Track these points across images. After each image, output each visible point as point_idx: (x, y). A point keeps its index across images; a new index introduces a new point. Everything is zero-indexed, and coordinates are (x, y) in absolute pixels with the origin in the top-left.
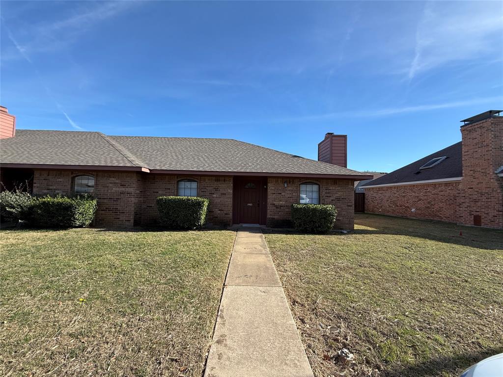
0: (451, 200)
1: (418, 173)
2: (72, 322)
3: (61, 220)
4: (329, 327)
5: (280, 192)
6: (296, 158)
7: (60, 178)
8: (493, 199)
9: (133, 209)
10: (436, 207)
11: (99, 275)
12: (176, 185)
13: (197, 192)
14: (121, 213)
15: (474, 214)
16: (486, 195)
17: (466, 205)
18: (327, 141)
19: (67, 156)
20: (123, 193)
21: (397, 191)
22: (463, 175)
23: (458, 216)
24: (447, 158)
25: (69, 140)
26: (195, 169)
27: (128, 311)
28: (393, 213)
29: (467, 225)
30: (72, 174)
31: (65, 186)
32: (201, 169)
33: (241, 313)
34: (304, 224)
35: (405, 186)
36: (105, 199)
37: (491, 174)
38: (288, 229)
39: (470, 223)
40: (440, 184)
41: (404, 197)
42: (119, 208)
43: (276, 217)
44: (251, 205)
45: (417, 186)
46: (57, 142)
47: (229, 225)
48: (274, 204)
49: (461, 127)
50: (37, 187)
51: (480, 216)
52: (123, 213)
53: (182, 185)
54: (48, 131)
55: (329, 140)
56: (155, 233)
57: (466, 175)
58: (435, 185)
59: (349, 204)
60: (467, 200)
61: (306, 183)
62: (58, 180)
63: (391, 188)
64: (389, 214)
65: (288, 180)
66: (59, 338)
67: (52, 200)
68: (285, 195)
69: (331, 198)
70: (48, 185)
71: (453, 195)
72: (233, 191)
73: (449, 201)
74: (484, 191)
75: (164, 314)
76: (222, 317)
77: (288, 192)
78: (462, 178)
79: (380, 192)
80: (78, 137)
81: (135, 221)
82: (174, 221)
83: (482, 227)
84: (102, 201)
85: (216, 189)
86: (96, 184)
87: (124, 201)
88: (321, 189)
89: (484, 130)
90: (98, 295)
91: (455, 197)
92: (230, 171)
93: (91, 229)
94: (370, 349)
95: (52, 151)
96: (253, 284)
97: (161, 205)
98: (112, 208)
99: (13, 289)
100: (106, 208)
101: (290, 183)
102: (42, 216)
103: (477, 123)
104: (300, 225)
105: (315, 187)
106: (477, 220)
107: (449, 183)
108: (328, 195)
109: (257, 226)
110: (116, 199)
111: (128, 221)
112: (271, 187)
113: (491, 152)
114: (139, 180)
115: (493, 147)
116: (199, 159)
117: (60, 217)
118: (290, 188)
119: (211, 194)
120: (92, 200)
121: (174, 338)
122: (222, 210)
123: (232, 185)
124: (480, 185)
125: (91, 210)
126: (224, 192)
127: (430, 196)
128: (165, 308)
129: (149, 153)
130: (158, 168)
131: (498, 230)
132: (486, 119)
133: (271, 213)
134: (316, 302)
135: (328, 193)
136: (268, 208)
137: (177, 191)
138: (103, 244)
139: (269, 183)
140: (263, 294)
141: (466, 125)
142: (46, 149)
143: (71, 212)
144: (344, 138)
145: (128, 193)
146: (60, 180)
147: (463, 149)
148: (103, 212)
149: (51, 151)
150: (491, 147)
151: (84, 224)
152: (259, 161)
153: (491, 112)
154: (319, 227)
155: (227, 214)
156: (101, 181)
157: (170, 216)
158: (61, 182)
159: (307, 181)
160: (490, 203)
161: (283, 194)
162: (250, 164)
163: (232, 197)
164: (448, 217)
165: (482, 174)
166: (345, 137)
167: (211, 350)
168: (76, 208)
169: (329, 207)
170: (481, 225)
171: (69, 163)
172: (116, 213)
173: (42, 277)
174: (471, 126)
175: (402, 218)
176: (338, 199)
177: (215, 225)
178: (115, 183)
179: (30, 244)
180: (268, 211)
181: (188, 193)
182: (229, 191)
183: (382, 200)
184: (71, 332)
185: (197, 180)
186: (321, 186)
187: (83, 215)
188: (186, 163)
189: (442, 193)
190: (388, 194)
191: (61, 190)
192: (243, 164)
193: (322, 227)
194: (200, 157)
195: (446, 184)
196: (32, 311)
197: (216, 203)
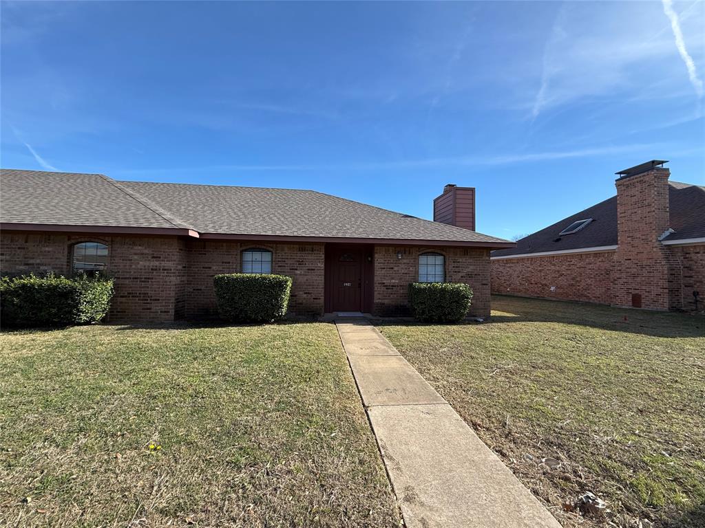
0: (602, 274)
1: (558, 240)
2: (155, 488)
3: (55, 314)
4: (544, 460)
5: (391, 266)
6: (409, 219)
7: (47, 246)
8: (656, 274)
9: (173, 294)
10: (583, 284)
11: (161, 402)
12: (239, 257)
13: (272, 266)
14: (154, 300)
15: (633, 293)
16: (647, 268)
17: (621, 281)
18: (448, 195)
19: (57, 211)
20: (156, 270)
21: (531, 264)
22: (619, 242)
23: (612, 295)
24: (593, 221)
25: (55, 186)
26: (270, 233)
27: (243, 460)
28: (525, 292)
29: (624, 307)
30: (69, 240)
31: (57, 258)
32: (278, 233)
33: (414, 449)
34: (429, 311)
35: (541, 258)
36: (125, 278)
37: (654, 241)
38: (405, 318)
39: (627, 304)
40: (588, 255)
41: (540, 271)
42: (149, 292)
43: (386, 302)
44: (348, 284)
45: (558, 256)
46: (35, 190)
47: (319, 314)
48: (384, 283)
49: (616, 181)
50: (6, 261)
51: (640, 296)
52: (156, 300)
53: (248, 256)
54: (13, 171)
55: (450, 194)
56: (215, 330)
57: (622, 242)
58: (580, 255)
59: (484, 282)
60: (624, 275)
61: (426, 254)
62: (43, 249)
63: (523, 259)
64: (519, 294)
65: (403, 249)
66: (144, 519)
67: (38, 281)
68: (398, 271)
69: (461, 274)
70: (25, 258)
71: (605, 269)
72: (325, 265)
73: (599, 276)
74: (644, 263)
75: (303, 460)
76: (391, 459)
77: (403, 266)
78: (617, 246)
79: (508, 265)
80: (68, 181)
81: (177, 312)
82: (241, 310)
83: (642, 308)
84: (121, 281)
85: (301, 263)
86: (111, 256)
87: (158, 282)
88: (447, 261)
89: (645, 185)
90: (177, 437)
91: (608, 272)
92: (321, 235)
93: (106, 327)
94: (620, 489)
95: (30, 203)
96: (405, 402)
97: (222, 288)
98: (138, 292)
99: (16, 437)
100: (129, 293)
101: (405, 253)
102: (20, 307)
103: (636, 176)
104: (423, 312)
105: (439, 260)
106: (636, 300)
107: (599, 253)
108: (457, 270)
109: (359, 314)
110: (146, 278)
111: (165, 312)
112: (379, 260)
113: (654, 213)
114: (181, 250)
115: (656, 207)
116: (271, 218)
117: (54, 308)
118: (405, 261)
119: (293, 269)
120: (106, 281)
121: (341, 500)
122: (309, 293)
123: (323, 256)
124: (639, 256)
125: (105, 297)
126: (311, 266)
127: (574, 270)
128: (299, 450)
129: (190, 208)
130: (212, 231)
131: (664, 312)
132: (648, 171)
133: (380, 296)
134: (506, 424)
135: (457, 267)
136: (376, 288)
137: (241, 266)
138: (141, 350)
139: (377, 253)
140: (428, 416)
141: (622, 178)
142: (17, 199)
143: (74, 300)
144: (471, 192)
145: (165, 270)
146: (47, 249)
147: (618, 210)
148: (124, 300)
149: (27, 201)
150: (653, 207)
151: (93, 319)
152: (359, 222)
153: (653, 162)
154: (449, 314)
155: (316, 299)
156: (119, 251)
157: (235, 303)
158: (49, 252)
159: (430, 250)
160: (652, 279)
161: (396, 269)
162: (348, 227)
163: (323, 274)
164: (599, 298)
165: (642, 242)
166: (473, 190)
167: (404, 514)
168: (81, 294)
169: (462, 286)
170: (641, 307)
171: (65, 222)
172: (145, 300)
173: (61, 411)
174: (629, 180)
175: (537, 299)
176: (470, 276)
177: (299, 315)
178: (142, 254)
179: (11, 355)
180: (376, 293)
181: (257, 268)
182: (319, 265)
183: (511, 275)
184: (161, 506)
185: (272, 250)
186: (447, 257)
187: (92, 305)
188: (253, 224)
189: (590, 266)
190: (519, 268)
191: (49, 265)
192: (337, 227)
193: (452, 314)
194: (272, 216)
195: (596, 254)
196: (72, 474)
197: (301, 282)
